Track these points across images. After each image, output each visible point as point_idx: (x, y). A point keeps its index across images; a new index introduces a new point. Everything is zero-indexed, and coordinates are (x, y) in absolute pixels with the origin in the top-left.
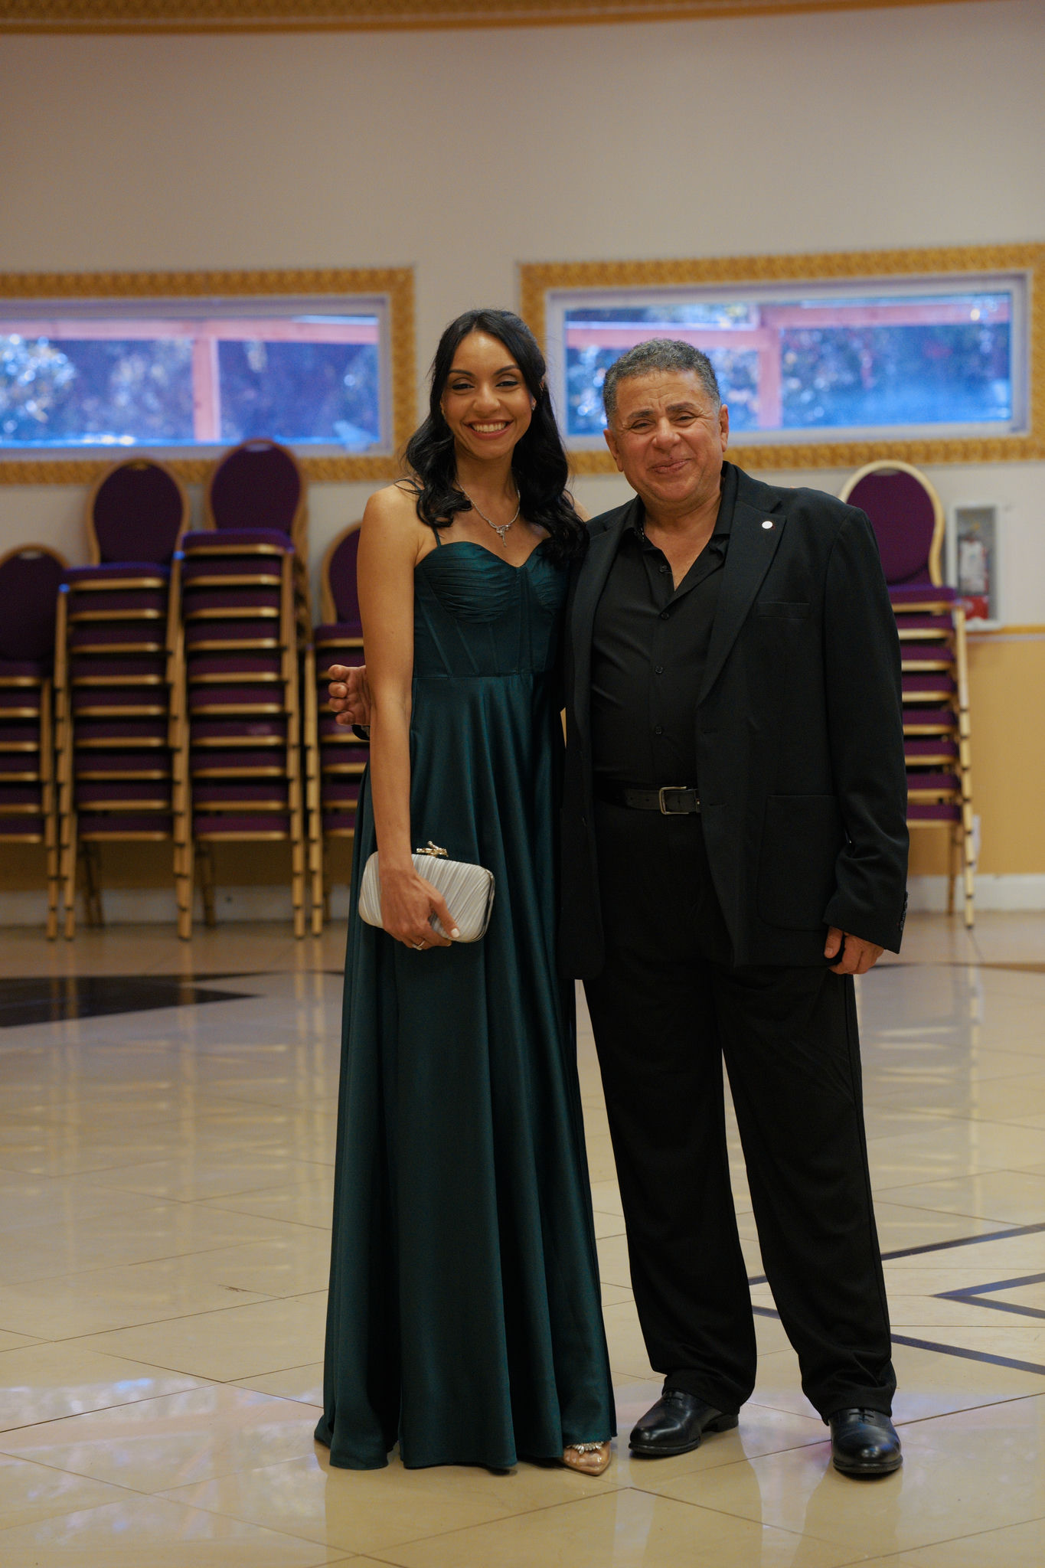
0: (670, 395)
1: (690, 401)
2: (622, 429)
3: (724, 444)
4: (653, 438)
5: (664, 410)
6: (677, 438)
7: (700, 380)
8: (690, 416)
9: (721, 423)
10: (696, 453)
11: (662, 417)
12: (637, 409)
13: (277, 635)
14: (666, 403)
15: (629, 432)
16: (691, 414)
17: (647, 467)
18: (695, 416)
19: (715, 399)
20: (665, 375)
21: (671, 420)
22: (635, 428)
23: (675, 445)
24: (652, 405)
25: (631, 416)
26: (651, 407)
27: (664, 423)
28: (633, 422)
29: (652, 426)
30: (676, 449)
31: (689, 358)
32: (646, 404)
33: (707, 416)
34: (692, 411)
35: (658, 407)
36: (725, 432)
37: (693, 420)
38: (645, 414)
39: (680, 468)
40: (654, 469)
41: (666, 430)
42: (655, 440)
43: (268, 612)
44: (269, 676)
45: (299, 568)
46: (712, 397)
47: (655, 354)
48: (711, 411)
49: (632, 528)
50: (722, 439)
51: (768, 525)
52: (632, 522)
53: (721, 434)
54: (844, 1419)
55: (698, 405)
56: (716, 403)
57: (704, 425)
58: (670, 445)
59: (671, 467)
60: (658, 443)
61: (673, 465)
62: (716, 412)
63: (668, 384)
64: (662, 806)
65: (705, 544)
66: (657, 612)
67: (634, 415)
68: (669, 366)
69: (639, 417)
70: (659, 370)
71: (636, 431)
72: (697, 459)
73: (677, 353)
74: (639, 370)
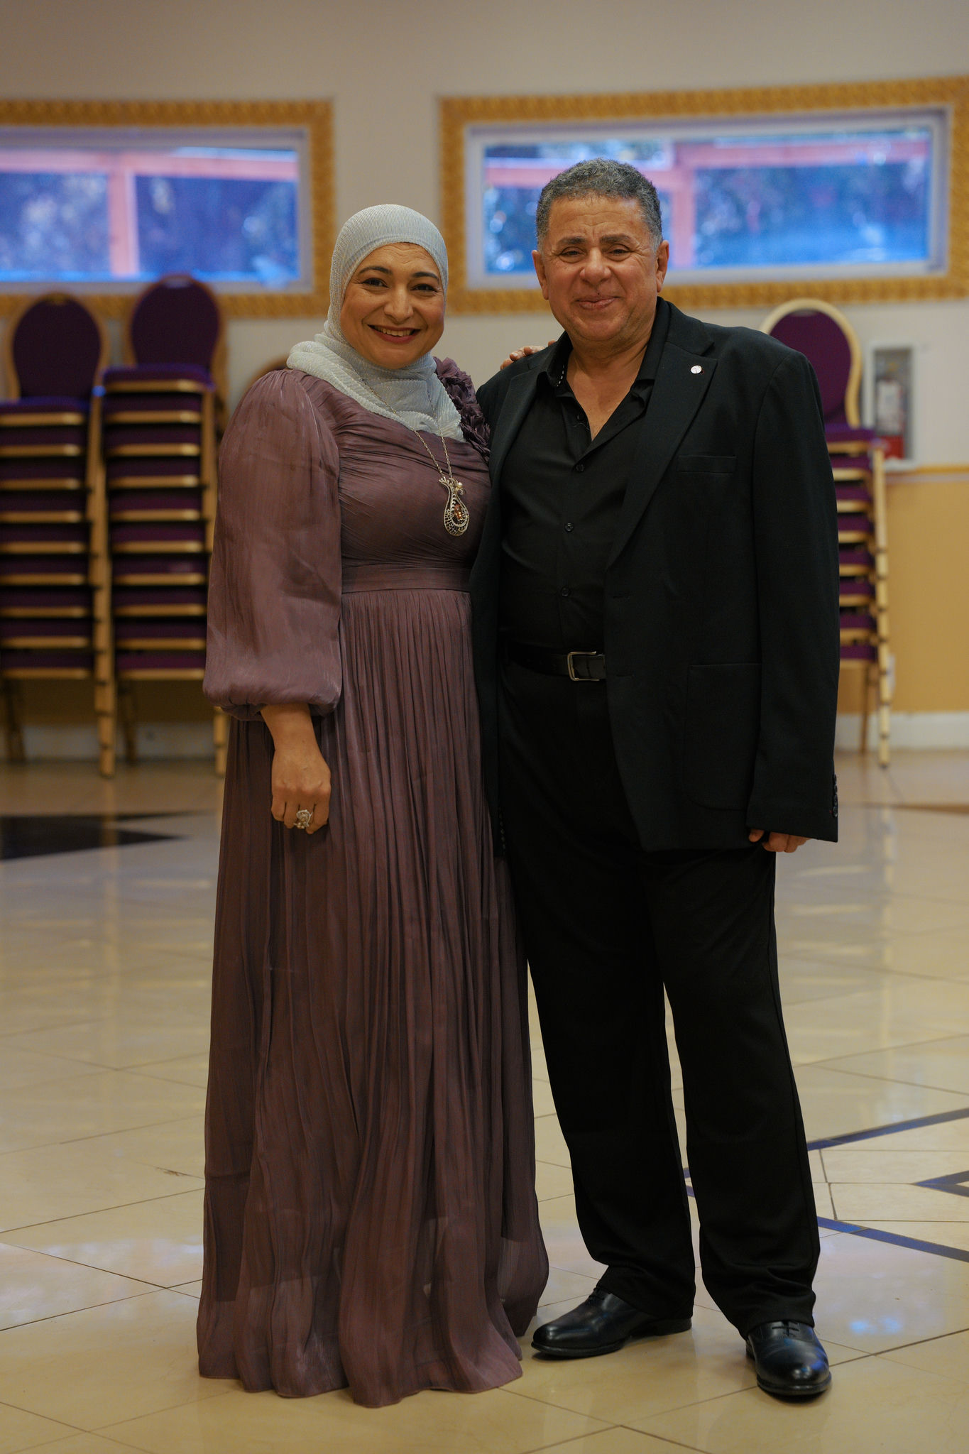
0: (606, 224)
1: (627, 233)
2: (551, 257)
3: (660, 282)
4: (581, 270)
5: (597, 240)
6: (607, 272)
7: (642, 210)
8: (623, 249)
9: (659, 260)
10: (627, 291)
11: (594, 247)
12: (567, 235)
13: (197, 472)
14: (600, 232)
15: (558, 261)
16: (626, 247)
17: (572, 302)
18: (632, 252)
19: (656, 233)
20: (603, 201)
21: (603, 251)
22: (565, 256)
23: (604, 280)
24: (585, 232)
25: (561, 243)
26: (584, 235)
27: (595, 254)
28: (562, 248)
29: (583, 255)
30: (605, 284)
32: (579, 230)
33: (644, 251)
34: (627, 245)
35: (591, 236)
37: (629, 254)
38: (576, 241)
40: (579, 302)
41: (596, 262)
42: (583, 272)
43: (189, 450)
44: (190, 515)
45: (219, 405)
46: (652, 231)
47: (597, 176)
48: (648, 247)
49: (545, 373)
50: (658, 278)
51: (696, 370)
52: (548, 366)
53: (657, 272)
54: (767, 1333)
55: (635, 239)
56: (656, 238)
57: (638, 261)
58: (600, 280)
59: (597, 304)
60: (586, 275)
61: (598, 301)
62: (655, 249)
63: (605, 212)
64: (571, 672)
65: (628, 390)
66: (572, 463)
67: (565, 241)
68: (609, 191)
69: (570, 243)
70: (598, 195)
71: (565, 259)
72: (626, 298)
73: (620, 178)
74: (577, 192)
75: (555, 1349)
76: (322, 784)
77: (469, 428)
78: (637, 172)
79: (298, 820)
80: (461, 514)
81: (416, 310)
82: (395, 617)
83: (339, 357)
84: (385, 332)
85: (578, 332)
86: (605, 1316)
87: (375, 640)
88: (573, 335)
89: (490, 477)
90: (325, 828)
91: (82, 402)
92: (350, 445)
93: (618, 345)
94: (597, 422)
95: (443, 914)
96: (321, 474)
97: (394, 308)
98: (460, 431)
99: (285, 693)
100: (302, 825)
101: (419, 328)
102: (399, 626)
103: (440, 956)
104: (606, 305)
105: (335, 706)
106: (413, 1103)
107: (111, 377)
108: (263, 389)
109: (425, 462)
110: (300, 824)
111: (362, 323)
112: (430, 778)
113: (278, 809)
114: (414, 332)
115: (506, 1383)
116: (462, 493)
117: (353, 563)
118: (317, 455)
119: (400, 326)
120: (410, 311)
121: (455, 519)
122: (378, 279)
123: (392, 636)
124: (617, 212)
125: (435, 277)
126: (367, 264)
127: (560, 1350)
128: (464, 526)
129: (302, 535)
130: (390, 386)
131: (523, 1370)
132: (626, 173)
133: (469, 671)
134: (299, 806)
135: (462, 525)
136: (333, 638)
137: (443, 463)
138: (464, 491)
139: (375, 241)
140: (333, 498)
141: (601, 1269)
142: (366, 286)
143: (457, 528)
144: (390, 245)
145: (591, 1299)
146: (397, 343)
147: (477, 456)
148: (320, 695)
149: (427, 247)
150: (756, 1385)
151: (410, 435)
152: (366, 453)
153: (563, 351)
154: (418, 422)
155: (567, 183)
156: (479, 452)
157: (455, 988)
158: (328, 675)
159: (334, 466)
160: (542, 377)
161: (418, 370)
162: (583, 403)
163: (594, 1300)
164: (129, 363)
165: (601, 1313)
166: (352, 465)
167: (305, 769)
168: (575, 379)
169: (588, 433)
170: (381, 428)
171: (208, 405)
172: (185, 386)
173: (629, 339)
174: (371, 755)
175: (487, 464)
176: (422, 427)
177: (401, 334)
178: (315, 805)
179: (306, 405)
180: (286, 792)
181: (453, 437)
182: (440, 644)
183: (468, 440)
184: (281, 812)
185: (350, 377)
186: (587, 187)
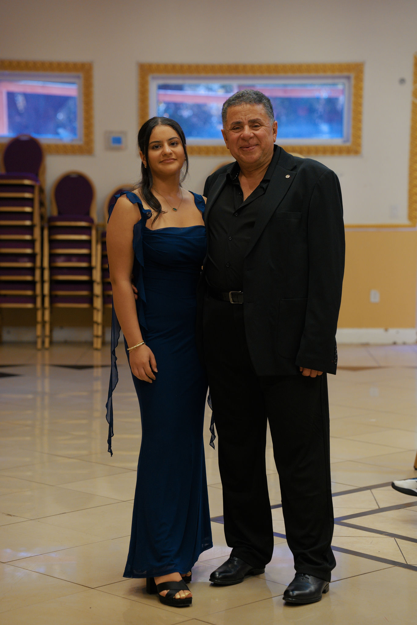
0: (250, 115)
1: (259, 118)
2: (228, 130)
3: (275, 139)
4: (241, 135)
5: (247, 122)
7: (265, 109)
8: (258, 125)
9: (274, 129)
10: (261, 143)
11: (246, 125)
12: (235, 120)
13: (31, 219)
14: (248, 118)
15: (231, 131)
17: (238, 148)
18: (262, 126)
19: (271, 118)
20: (248, 106)
21: (250, 126)
22: (234, 129)
23: (251, 138)
24: (242, 119)
25: (232, 124)
26: (241, 120)
27: (247, 128)
28: (233, 126)
29: (241, 129)
30: (251, 140)
31: (260, 98)
32: (239, 118)
33: (267, 125)
34: (260, 123)
36: (275, 133)
37: (260, 127)
38: (238, 123)
39: (253, 149)
40: (241, 148)
41: (247, 131)
42: (242, 135)
43: (28, 209)
44: (28, 237)
45: (42, 191)
47: (245, 96)
48: (268, 124)
49: (230, 174)
50: (274, 136)
51: (288, 176)
52: (230, 171)
53: (273, 134)
55: (263, 120)
56: (272, 120)
57: (265, 129)
58: (249, 138)
59: (249, 148)
60: (243, 137)
62: (271, 124)
63: (249, 110)
64: (231, 299)
65: (258, 185)
66: (233, 212)
67: (234, 123)
68: (250, 102)
69: (236, 124)
70: (246, 103)
71: (234, 131)
72: (261, 145)
73: (255, 96)
74: (237, 103)
75: (219, 581)
78: (262, 93)
85: (242, 160)
88: (240, 162)
93: (257, 165)
94: (246, 195)
124: (254, 110)
127: (221, 582)
132: (257, 94)
145: (229, 560)
155: (233, 100)
160: (228, 176)
162: (243, 188)
163: (231, 561)
164: (3, 172)
169: (242, 198)
171: (37, 191)
172: (27, 182)
173: (262, 162)
186: (241, 101)
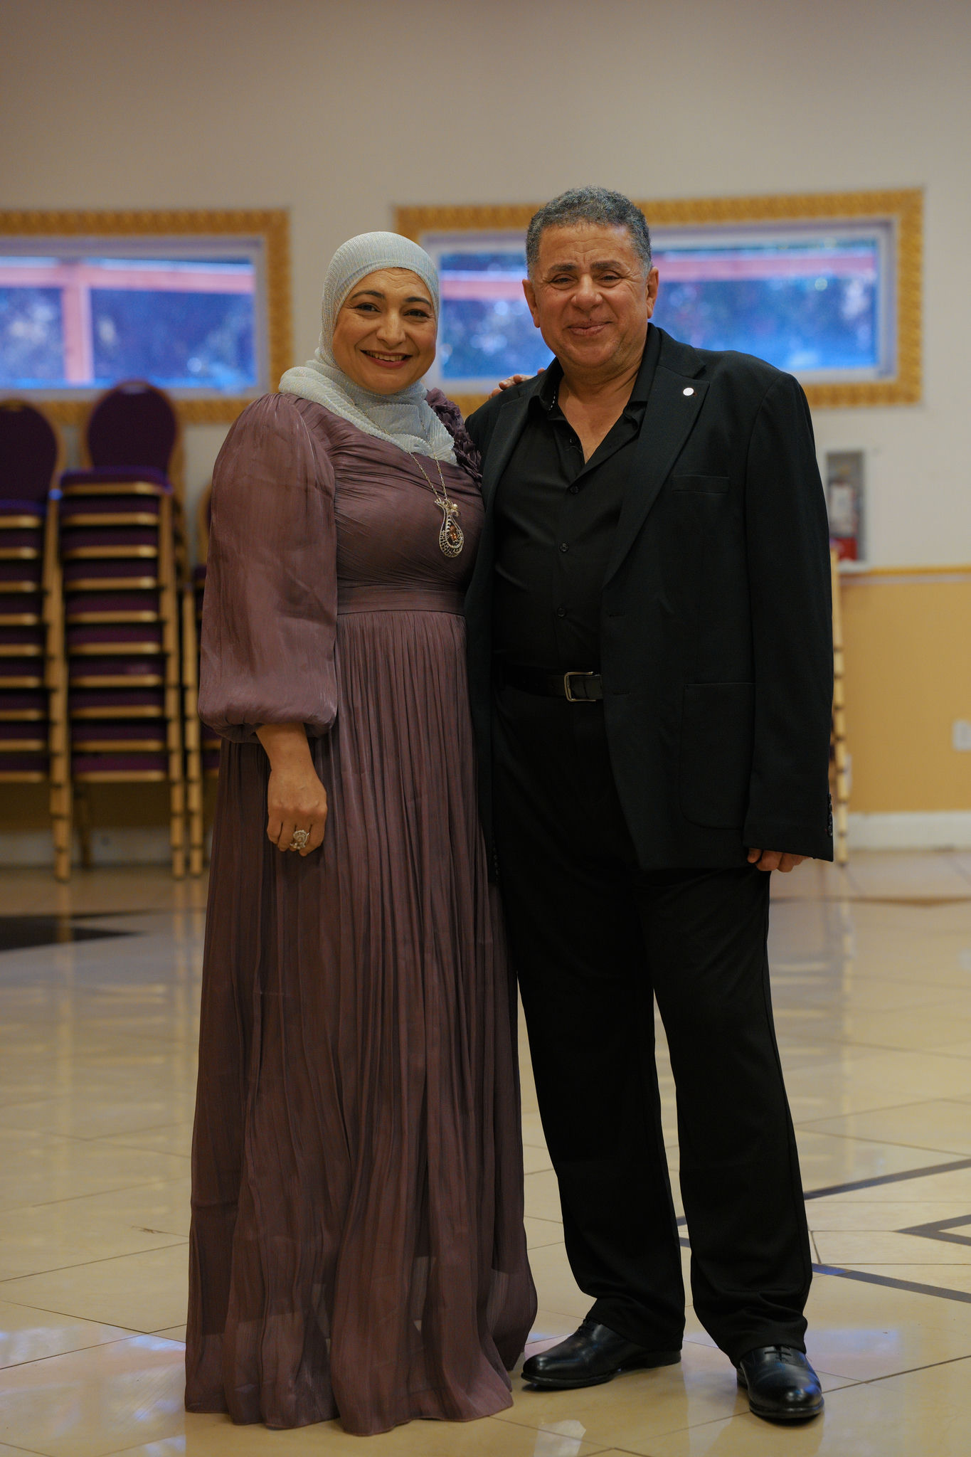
0: (597, 251)
1: (618, 259)
2: (542, 284)
3: (650, 308)
4: (573, 295)
5: (589, 266)
7: (629, 236)
8: (616, 276)
9: (649, 285)
10: (618, 316)
11: (584, 273)
12: (558, 261)
13: (155, 574)
14: (591, 259)
15: (549, 289)
16: (616, 273)
17: (564, 328)
18: (621, 277)
19: (646, 259)
20: (593, 228)
21: (594, 278)
22: (557, 282)
23: (596, 305)
24: (576, 259)
25: (552, 269)
26: (574, 262)
27: (587, 280)
28: (554, 276)
30: (597, 310)
31: (622, 212)
32: (570, 257)
33: (634, 276)
34: (618, 271)
35: (582, 262)
37: (619, 280)
38: (568, 268)
40: (572, 331)
41: (587, 289)
42: (575, 298)
43: (146, 551)
44: (147, 616)
45: (177, 508)
46: (642, 257)
47: (586, 204)
48: (639, 273)
49: (538, 396)
50: (648, 304)
51: (688, 392)
52: (540, 390)
53: (647, 299)
54: (760, 1358)
55: (625, 265)
56: (645, 265)
57: (629, 287)
58: (591, 306)
59: (588, 330)
60: (578, 301)
61: (590, 327)
62: (645, 275)
63: (595, 238)
64: (568, 692)
65: (621, 413)
66: (565, 485)
67: (557, 268)
68: (599, 218)
69: (560, 270)
70: (589, 222)
71: (557, 286)
72: (618, 323)
73: (610, 205)
74: (567, 219)
75: (545, 1380)
76: (319, 804)
77: (462, 453)
78: (626, 200)
79: (294, 841)
80: (456, 535)
81: (407, 335)
82: (391, 638)
83: (332, 381)
84: (377, 357)
85: (570, 358)
86: (596, 1346)
87: (370, 661)
88: (564, 361)
89: (484, 502)
90: (320, 850)
91: (39, 505)
92: (345, 466)
93: (610, 370)
94: (590, 446)
95: (436, 936)
96: (317, 494)
97: (386, 333)
98: (453, 455)
99: (283, 711)
100: (298, 845)
101: (411, 354)
102: (394, 647)
103: (433, 979)
104: (599, 331)
105: (331, 727)
106: (406, 1127)
107: (68, 480)
108: (257, 410)
109: (420, 483)
110: (296, 844)
111: (355, 349)
112: (425, 800)
113: (273, 829)
114: (406, 358)
115: (498, 1412)
116: (457, 515)
117: (348, 584)
118: (312, 475)
119: (393, 351)
120: (403, 337)
121: (450, 540)
122: (371, 304)
123: (387, 657)
124: (607, 239)
125: (428, 303)
126: (360, 289)
127: (550, 1380)
128: (459, 547)
129: (297, 556)
130: (383, 411)
131: (514, 1401)
132: (615, 201)
133: (463, 694)
134: (296, 827)
135: (458, 546)
136: (330, 659)
137: (438, 485)
138: (459, 512)
139: (368, 266)
140: (328, 516)
141: (590, 1301)
142: (359, 311)
143: (452, 549)
144: (383, 270)
145: (581, 1330)
146: (390, 368)
147: (469, 481)
148: (317, 715)
149: (419, 273)
150: (749, 1410)
151: (406, 457)
152: (361, 473)
153: (555, 377)
154: (413, 444)
155: (557, 211)
156: (472, 477)
157: (448, 1011)
158: (324, 694)
159: (329, 486)
160: (534, 402)
161: (410, 395)
162: (576, 426)
163: (584, 1331)
164: (85, 466)
165: (591, 1343)
166: (348, 486)
167: (302, 789)
168: (567, 404)
169: (581, 456)
170: (375, 449)
171: (165, 508)
172: (143, 488)
173: (622, 365)
174: (365, 775)
175: (480, 490)
176: (416, 449)
177: (393, 359)
178: (311, 826)
179: (300, 426)
180: (283, 813)
181: (447, 461)
182: (434, 668)
183: (461, 465)
184: (277, 833)
185: (343, 400)
186: (577, 215)
